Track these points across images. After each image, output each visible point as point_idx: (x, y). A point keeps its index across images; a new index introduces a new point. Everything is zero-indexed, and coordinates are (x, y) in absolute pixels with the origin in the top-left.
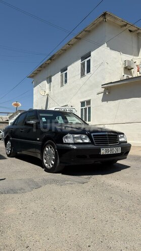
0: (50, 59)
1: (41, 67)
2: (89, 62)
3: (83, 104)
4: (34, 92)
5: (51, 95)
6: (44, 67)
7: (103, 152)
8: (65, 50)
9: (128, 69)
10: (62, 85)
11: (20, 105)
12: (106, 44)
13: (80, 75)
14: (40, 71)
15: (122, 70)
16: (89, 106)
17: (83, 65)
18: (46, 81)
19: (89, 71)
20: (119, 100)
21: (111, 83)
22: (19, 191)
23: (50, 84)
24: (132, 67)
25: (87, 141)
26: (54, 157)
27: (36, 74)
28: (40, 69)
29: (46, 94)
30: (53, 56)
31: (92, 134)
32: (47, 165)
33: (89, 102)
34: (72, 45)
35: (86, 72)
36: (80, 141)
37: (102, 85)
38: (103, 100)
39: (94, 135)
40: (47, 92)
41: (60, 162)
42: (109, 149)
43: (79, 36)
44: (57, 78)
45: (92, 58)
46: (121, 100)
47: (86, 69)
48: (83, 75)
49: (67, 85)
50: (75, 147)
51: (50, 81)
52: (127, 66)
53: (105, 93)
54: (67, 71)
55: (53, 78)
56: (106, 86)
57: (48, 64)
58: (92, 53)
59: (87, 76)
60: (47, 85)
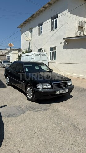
0: (32, 17)
1: (25, 21)
2: (56, 21)
3: (51, 49)
4: (21, 37)
5: (32, 40)
6: (28, 21)
7: (58, 93)
8: (41, 11)
9: (81, 28)
10: (39, 35)
11: (13, 45)
12: (67, 10)
13: (50, 30)
14: (25, 23)
15: (77, 28)
16: (55, 51)
17: (52, 23)
18: (29, 31)
19: (56, 28)
20: (73, 49)
21: (69, 38)
22: (14, 116)
23: (31, 33)
24: (84, 26)
25: (50, 87)
26: (32, 94)
27: (23, 25)
28: (25, 22)
29: (29, 40)
30: (34, 15)
31: (52, 83)
32: (28, 96)
33: (55, 48)
34: (46, 8)
35: (54, 28)
36: (46, 87)
37: (64, 38)
38: (64, 48)
39: (53, 84)
40: (30, 38)
41: (35, 98)
42: (61, 91)
43: (50, 3)
44: (36, 30)
45: (58, 19)
46: (75, 49)
47: (54, 26)
48: (52, 29)
49: (42, 35)
50: (43, 91)
51: (31, 31)
52: (80, 25)
53: (65, 44)
54: (42, 26)
55: (33, 29)
56: (66, 39)
57: (30, 19)
58: (59, 15)
59: (55, 30)
60: (30, 34)
